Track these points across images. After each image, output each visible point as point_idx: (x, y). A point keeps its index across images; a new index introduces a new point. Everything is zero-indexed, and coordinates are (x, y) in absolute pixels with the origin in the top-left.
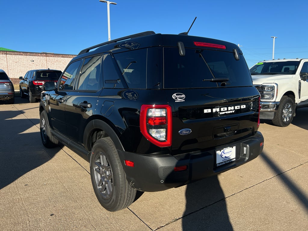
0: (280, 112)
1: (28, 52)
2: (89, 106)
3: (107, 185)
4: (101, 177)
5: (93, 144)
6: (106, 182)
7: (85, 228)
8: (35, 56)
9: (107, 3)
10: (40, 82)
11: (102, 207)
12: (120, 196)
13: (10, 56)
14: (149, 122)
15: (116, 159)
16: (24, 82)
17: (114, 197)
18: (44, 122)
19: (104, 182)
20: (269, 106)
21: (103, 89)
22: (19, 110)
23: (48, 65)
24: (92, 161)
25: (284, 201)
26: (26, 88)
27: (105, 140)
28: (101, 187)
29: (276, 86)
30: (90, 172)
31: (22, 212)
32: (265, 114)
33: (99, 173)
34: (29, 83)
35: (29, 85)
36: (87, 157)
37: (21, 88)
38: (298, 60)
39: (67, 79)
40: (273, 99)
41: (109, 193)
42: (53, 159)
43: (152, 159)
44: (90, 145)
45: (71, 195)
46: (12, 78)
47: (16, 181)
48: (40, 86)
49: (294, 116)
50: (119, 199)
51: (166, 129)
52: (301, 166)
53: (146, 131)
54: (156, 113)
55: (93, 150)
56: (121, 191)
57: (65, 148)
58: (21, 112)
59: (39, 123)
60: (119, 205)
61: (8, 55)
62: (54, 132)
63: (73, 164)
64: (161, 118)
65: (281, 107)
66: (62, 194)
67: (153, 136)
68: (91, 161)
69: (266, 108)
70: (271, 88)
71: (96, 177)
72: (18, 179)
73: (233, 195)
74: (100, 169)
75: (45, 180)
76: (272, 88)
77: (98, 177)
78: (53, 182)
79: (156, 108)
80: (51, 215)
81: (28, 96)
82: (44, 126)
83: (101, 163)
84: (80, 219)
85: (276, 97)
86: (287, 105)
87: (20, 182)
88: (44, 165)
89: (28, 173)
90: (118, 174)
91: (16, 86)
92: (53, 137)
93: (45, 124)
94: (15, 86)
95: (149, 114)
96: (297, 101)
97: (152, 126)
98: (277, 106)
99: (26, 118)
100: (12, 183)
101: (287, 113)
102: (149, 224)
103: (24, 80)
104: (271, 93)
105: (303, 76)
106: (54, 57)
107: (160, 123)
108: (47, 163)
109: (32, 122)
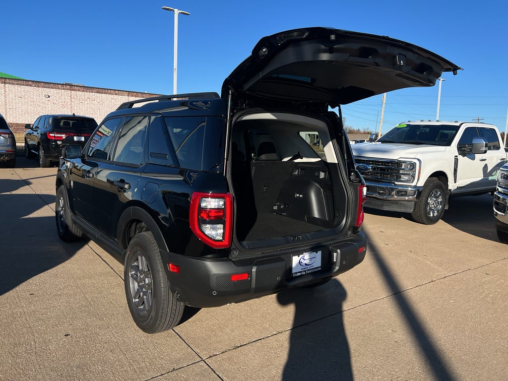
0: (423, 202)
1: (41, 82)
2: (126, 186)
3: (145, 297)
4: (139, 286)
5: (130, 239)
6: (145, 294)
7: (110, 354)
8: (52, 88)
9: (174, 11)
10: (59, 135)
11: (138, 328)
12: (161, 311)
13: (11, 86)
14: (202, 215)
15: (158, 262)
16: (33, 133)
17: (153, 314)
18: (61, 202)
19: (142, 294)
20: (406, 192)
21: (147, 164)
22: (23, 179)
23: (73, 104)
24: (127, 263)
25: (389, 329)
26: (35, 143)
27: (145, 236)
28: (137, 300)
29: (418, 163)
30: (123, 278)
31: (25, 330)
32: (401, 203)
33: (137, 281)
34: (41, 134)
35: (40, 139)
36: (120, 258)
37: (26, 142)
38: (458, 124)
39: (102, 135)
40: (412, 182)
41: (147, 308)
42: (73, 258)
43: (204, 263)
44: (127, 241)
45: (95, 310)
46: (12, 122)
47: (17, 288)
48: (58, 142)
49: (446, 208)
50: (160, 316)
51: (224, 225)
52: (431, 283)
53: (197, 226)
54: (211, 203)
55: (129, 247)
56: (162, 305)
57: (92, 243)
58: (26, 183)
59: (54, 202)
60: (159, 325)
61: (6, 85)
62: (77, 219)
63: (101, 267)
64: (218, 210)
65: (425, 194)
66: (83, 309)
67: (206, 233)
68: (125, 264)
69: (402, 195)
70: (411, 165)
71: (131, 286)
72: (20, 286)
73: (322, 318)
74: (137, 275)
75: (60, 289)
76: (413, 165)
77: (134, 286)
78: (72, 292)
79: (212, 197)
80: (66, 335)
81: (38, 156)
82: (62, 208)
83: (138, 267)
84: (106, 342)
85: (418, 180)
86: (434, 192)
87: (23, 290)
88: (59, 266)
89: (34, 277)
90: (160, 282)
91: (18, 136)
92: (74, 225)
93: (64, 206)
94: (16, 136)
95: (202, 205)
96: (452, 186)
97: (206, 220)
98: (419, 192)
99: (34, 193)
100: (11, 291)
101: (435, 204)
102: (199, 351)
103: (33, 130)
104: (411, 173)
105: (463, 149)
106: (83, 91)
107: (216, 217)
108: (63, 264)
109: (43, 200)
